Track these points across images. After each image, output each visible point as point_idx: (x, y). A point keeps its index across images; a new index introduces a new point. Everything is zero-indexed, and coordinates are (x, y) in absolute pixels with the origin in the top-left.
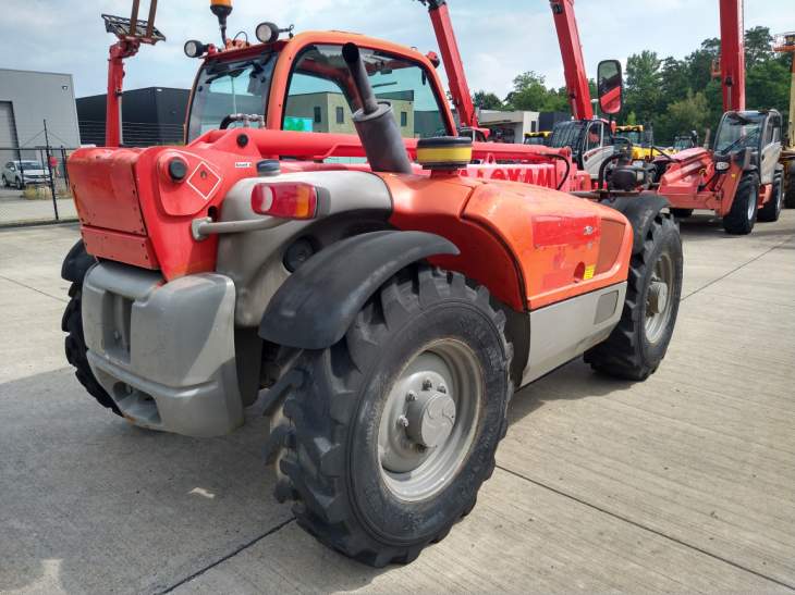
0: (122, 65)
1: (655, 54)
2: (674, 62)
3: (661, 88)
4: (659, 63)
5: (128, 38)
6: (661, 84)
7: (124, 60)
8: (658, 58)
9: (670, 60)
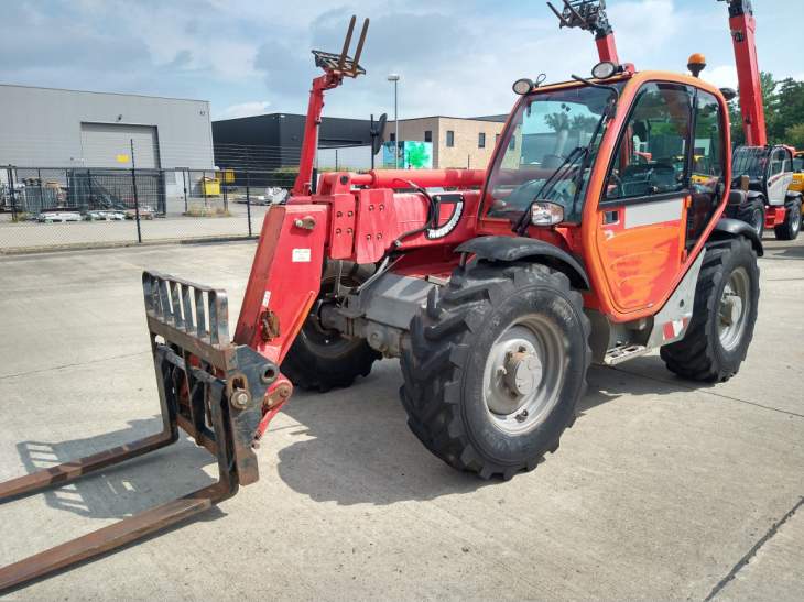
0: (322, 96)
1: (770, 75)
2: (795, 83)
3: (777, 111)
4: (775, 84)
5: (335, 72)
6: (776, 107)
7: (324, 92)
8: (774, 79)
9: (789, 81)
